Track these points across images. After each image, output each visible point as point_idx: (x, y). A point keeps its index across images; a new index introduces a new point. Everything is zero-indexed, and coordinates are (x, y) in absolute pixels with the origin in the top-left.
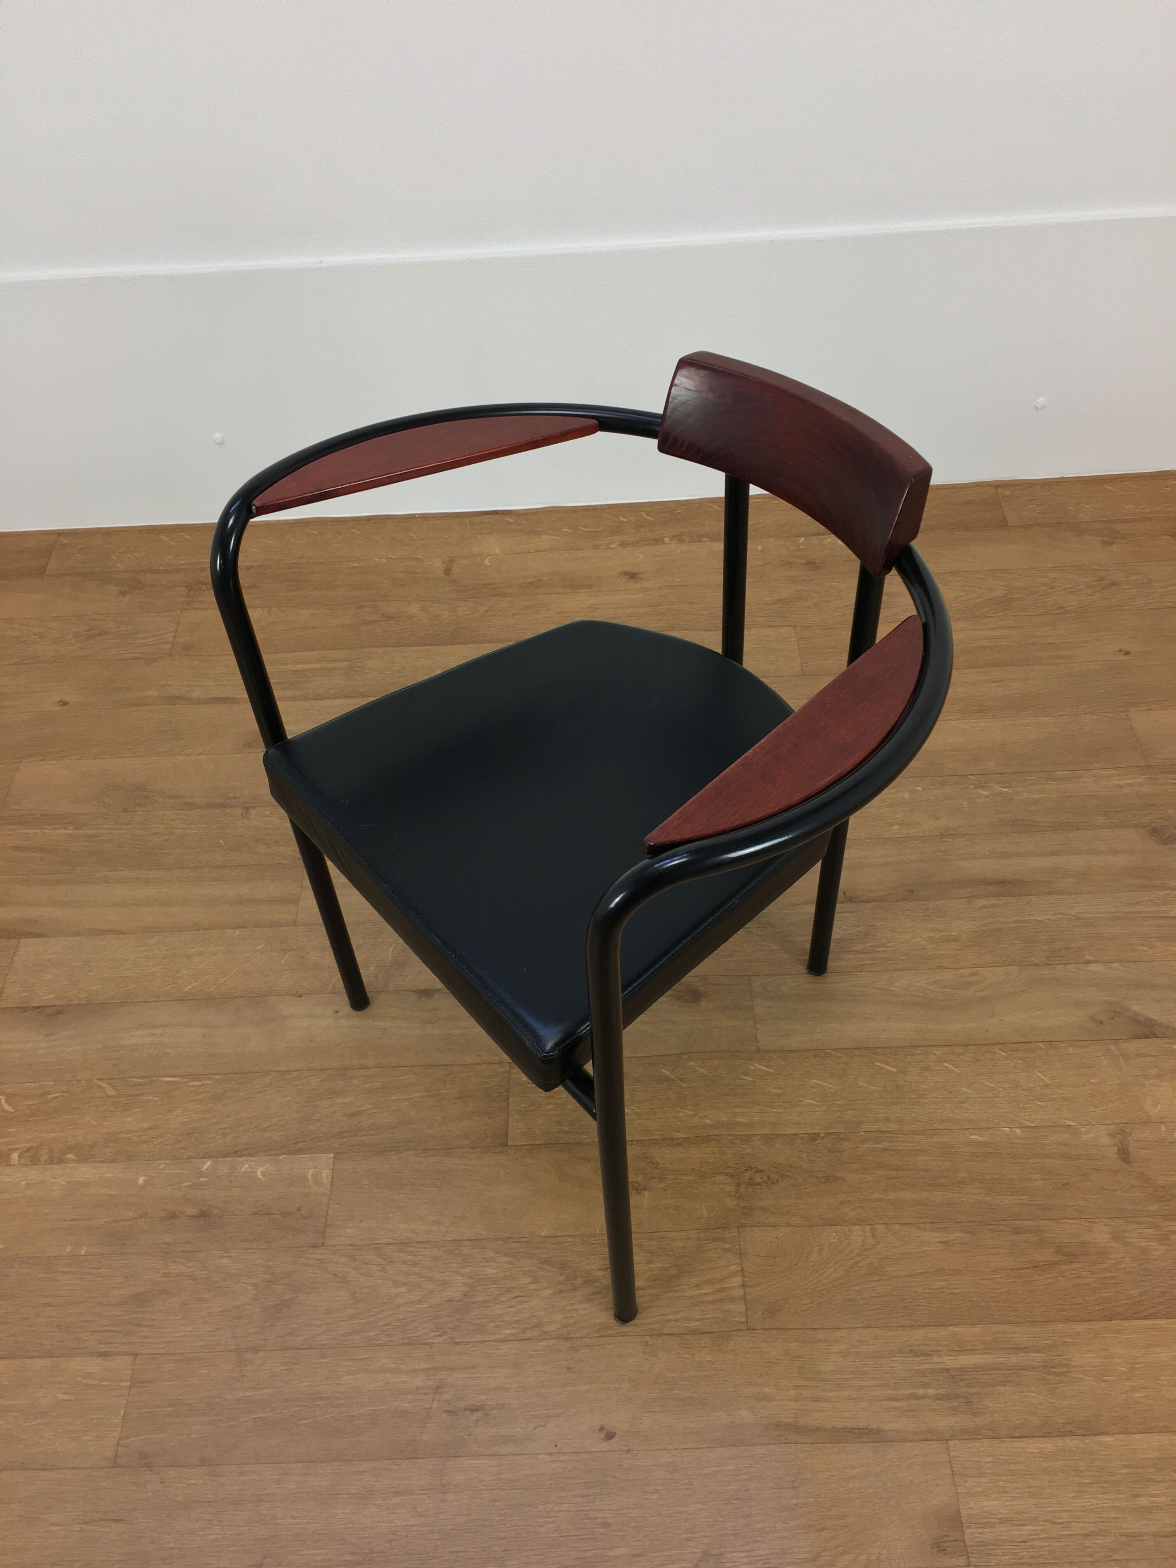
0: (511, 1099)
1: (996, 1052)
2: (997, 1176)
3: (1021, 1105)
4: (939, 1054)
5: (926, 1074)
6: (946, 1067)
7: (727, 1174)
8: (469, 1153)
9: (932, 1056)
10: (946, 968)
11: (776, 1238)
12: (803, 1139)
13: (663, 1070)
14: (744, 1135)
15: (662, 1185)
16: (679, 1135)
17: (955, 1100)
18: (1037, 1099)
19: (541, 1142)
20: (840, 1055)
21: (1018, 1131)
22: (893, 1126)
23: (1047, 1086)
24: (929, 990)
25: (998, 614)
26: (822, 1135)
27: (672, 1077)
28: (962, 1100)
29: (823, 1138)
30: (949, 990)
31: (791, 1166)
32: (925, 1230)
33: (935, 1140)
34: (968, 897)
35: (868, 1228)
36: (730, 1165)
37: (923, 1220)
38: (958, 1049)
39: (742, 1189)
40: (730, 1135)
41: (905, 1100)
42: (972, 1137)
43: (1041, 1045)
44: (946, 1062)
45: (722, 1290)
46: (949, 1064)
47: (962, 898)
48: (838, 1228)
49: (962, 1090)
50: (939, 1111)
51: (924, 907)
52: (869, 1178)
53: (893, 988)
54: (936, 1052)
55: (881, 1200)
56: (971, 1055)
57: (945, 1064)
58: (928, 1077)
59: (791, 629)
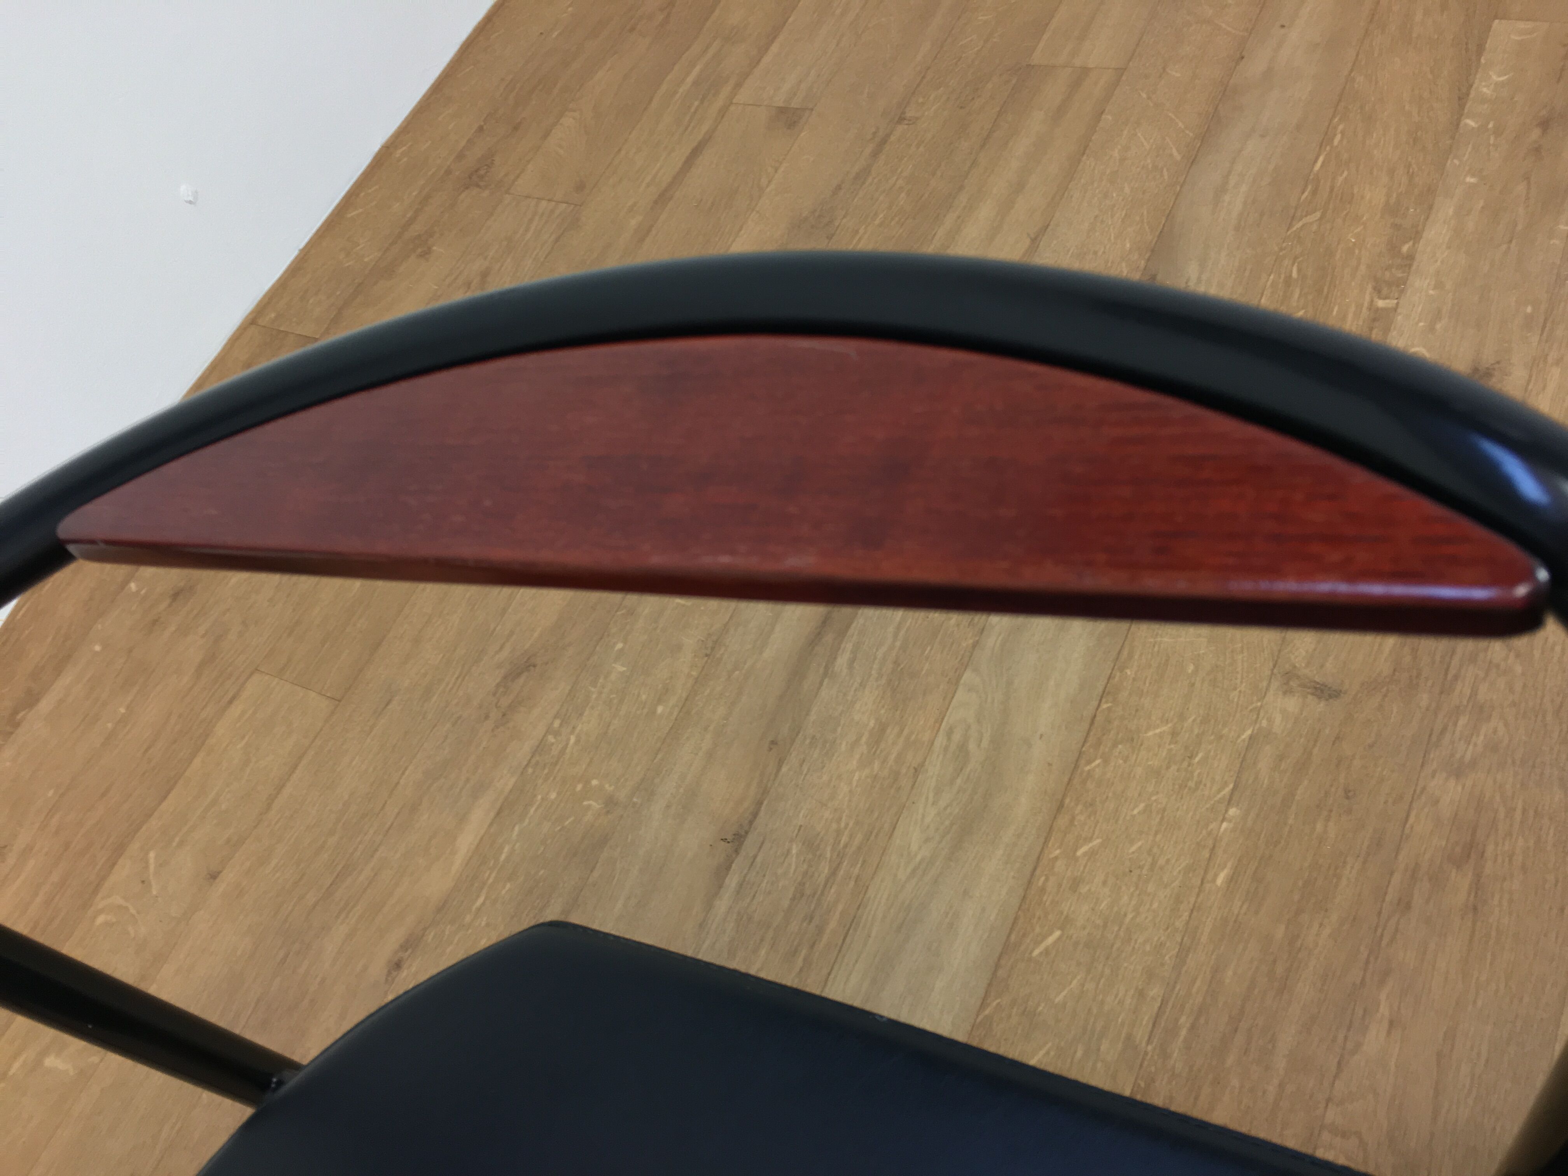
1: (1089, 771)
2: (1300, 883)
3: (1191, 784)
4: (1057, 852)
5: (1084, 889)
6: (1085, 854)
9: (1059, 863)
10: (922, 764)
17: (1145, 872)
18: (1191, 757)
20: (995, 1004)
21: (1233, 811)
22: (1155, 991)
23: (1174, 734)
24: (945, 808)
28: (1150, 860)
30: (959, 781)
32: (1359, 1045)
33: (1204, 939)
34: (825, 674)
37: (1341, 1037)
38: (1062, 821)
41: (1116, 946)
42: (1219, 881)
43: (1104, 706)
44: (1076, 850)
46: (1081, 847)
47: (821, 684)
49: (1133, 853)
50: (1155, 905)
51: (808, 741)
52: (1235, 1082)
53: (919, 857)
54: (1052, 856)
55: (1281, 1086)
56: (1080, 807)
57: (1079, 853)
58: (1089, 890)
59: (256, 677)
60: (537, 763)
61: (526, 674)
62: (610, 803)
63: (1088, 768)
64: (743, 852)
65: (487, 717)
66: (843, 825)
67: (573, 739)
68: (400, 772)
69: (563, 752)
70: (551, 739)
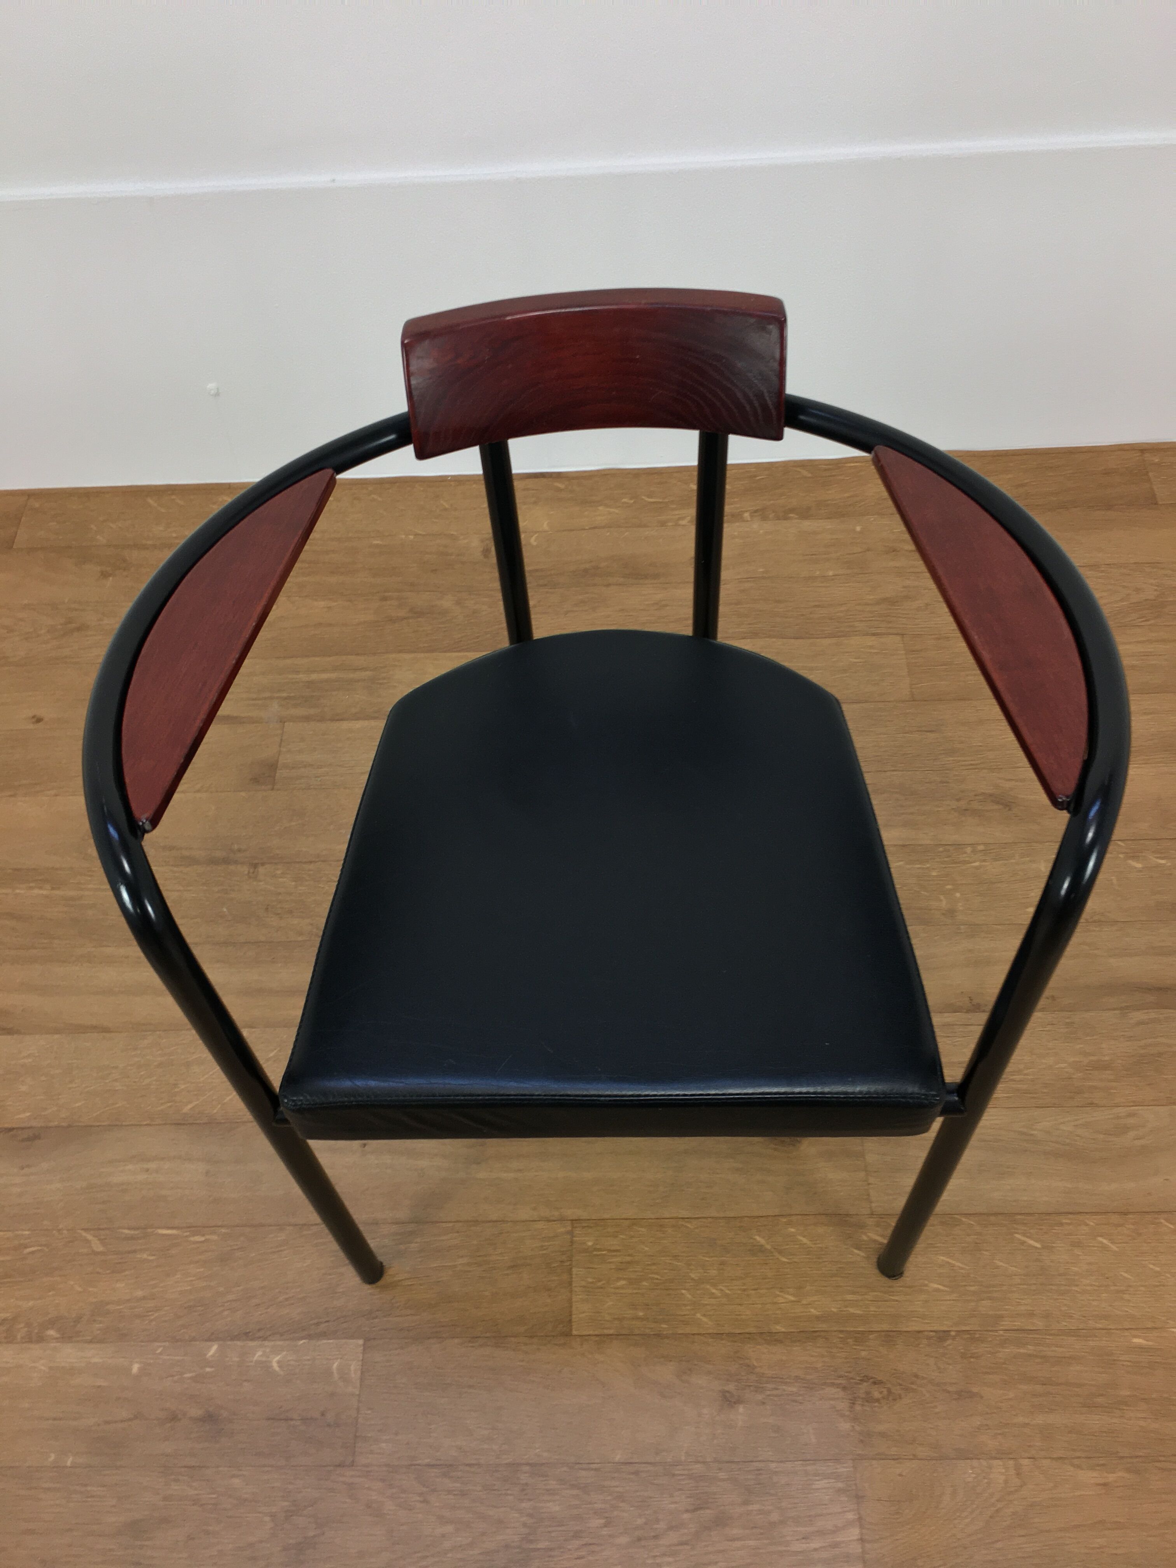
0: (574, 1270)
1: (1161, 1223)
2: (1166, 1396)
4: (1092, 1224)
5: (1077, 1251)
6: (1101, 1243)
7: (838, 1386)
8: (526, 1344)
9: (1085, 1228)
10: (1097, 1106)
11: (900, 1475)
12: (929, 1338)
13: (758, 1238)
14: (858, 1332)
15: (760, 1397)
16: (779, 1328)
17: (1113, 1288)
19: (611, 1332)
20: (972, 1222)
22: (1040, 1324)
24: (1078, 1136)
25: (1149, 623)
26: (953, 1333)
27: (768, 1247)
28: (1123, 1288)
29: (954, 1338)
30: (1102, 1136)
31: (916, 1376)
32: (1080, 1467)
33: (1091, 1343)
34: (1122, 1009)
35: (1011, 1462)
36: (843, 1373)
37: (1080, 1454)
38: (1115, 1219)
39: (858, 1408)
40: (841, 1331)
41: (1053, 1287)
42: (1137, 1340)
44: (1101, 1236)
45: (836, 1545)
46: (1105, 1238)
47: (1114, 1009)
48: (975, 1463)
49: (1121, 1275)
50: (1095, 1303)
51: (1067, 1021)
52: (1011, 1395)
53: (1035, 1132)
54: (1088, 1222)
55: (1026, 1425)
56: (1131, 1227)
57: (1100, 1239)
58: (1079, 1255)
59: (898, 638)
60: (949, 851)
61: (1001, 807)
62: (951, 913)
63: (1163, 1221)
64: (969, 1016)
65: (958, 800)
66: (1025, 1072)
67: (977, 864)
68: (893, 769)
69: (965, 862)
70: (969, 850)
